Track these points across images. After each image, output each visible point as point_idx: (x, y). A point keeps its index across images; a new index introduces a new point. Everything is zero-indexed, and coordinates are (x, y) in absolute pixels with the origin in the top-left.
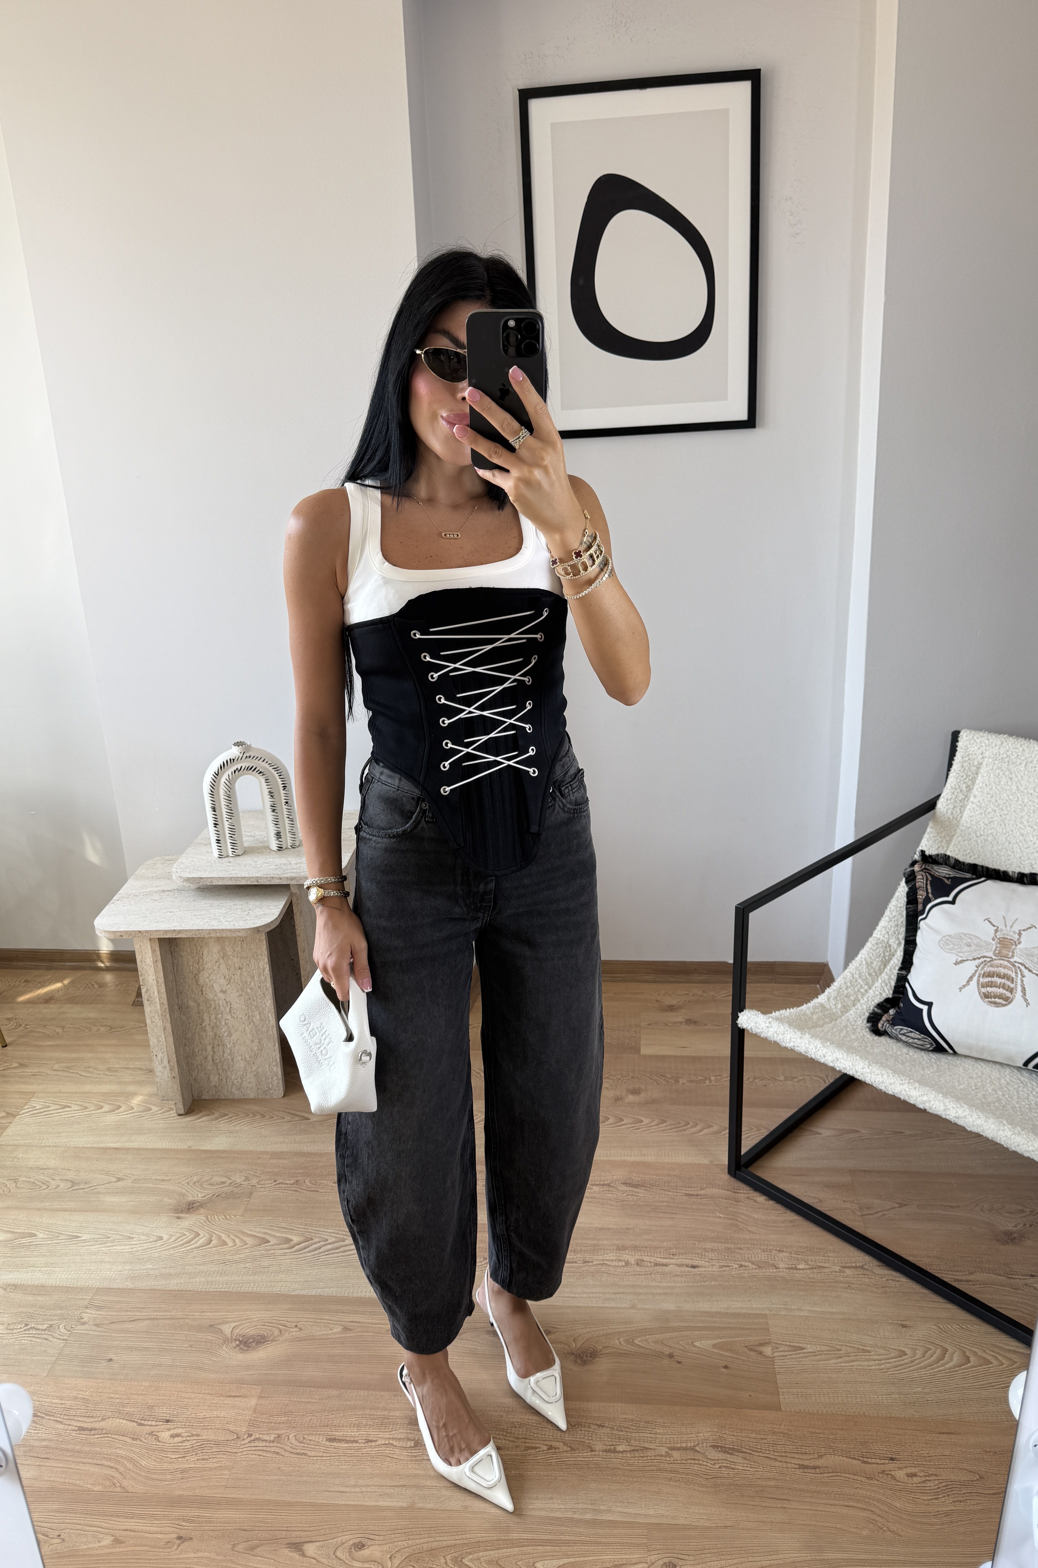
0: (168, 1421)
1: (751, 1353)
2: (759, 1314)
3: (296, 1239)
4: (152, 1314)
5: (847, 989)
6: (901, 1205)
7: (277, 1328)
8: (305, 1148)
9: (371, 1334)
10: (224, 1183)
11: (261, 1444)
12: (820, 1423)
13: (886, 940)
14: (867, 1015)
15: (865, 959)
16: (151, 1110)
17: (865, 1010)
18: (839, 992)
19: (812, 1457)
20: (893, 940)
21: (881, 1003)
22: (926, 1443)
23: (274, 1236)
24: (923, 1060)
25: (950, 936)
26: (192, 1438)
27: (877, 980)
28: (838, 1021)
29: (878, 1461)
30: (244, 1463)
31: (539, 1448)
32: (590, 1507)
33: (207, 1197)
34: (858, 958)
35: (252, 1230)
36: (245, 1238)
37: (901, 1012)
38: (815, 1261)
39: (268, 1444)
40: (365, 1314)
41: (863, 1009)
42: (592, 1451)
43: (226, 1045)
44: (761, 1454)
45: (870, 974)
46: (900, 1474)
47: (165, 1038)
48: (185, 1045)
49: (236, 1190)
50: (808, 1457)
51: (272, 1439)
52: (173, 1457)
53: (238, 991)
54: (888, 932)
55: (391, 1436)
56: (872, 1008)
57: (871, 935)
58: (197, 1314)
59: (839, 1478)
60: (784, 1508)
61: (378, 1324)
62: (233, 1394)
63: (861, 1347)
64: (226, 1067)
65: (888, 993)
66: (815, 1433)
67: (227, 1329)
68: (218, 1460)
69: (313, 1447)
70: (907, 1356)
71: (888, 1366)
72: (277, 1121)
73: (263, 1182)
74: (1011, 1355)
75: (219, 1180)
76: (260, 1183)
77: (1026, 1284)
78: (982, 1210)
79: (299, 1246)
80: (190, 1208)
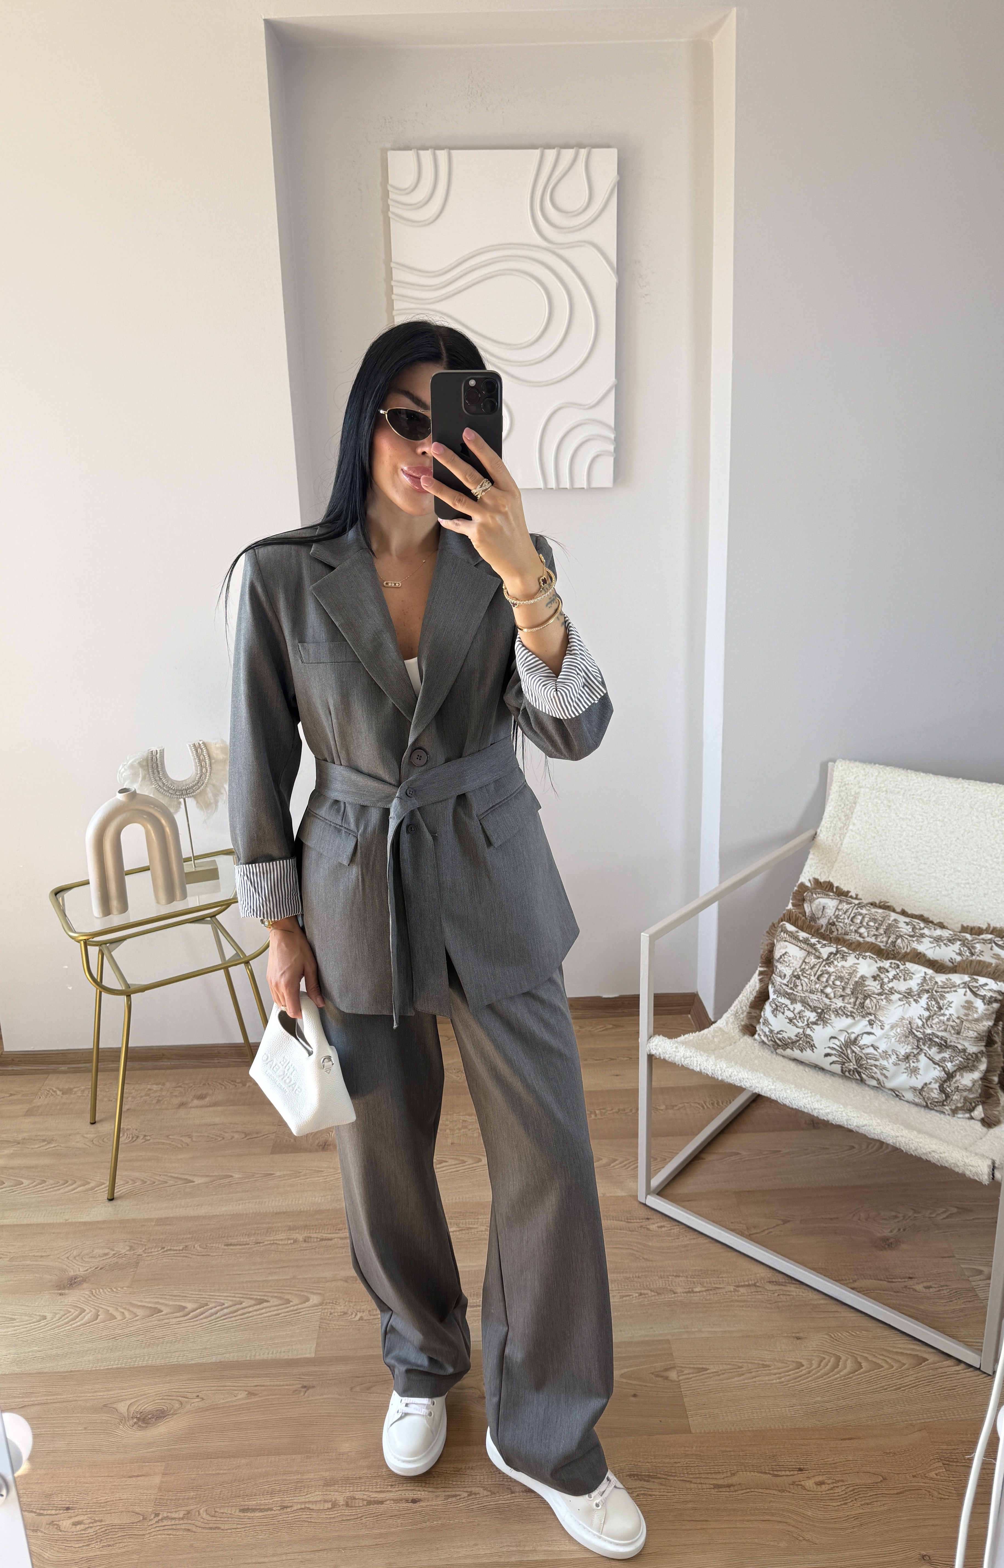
0: (68, 1509)
1: (657, 1379)
2: (662, 1340)
3: (190, 1306)
4: (42, 1398)
6: (785, 1223)
7: (177, 1400)
8: (192, 1212)
9: (277, 1396)
10: (106, 1254)
11: (169, 1523)
12: (730, 1441)
16: (22, 1183)
19: (725, 1475)
22: (831, 1451)
23: (167, 1305)
26: (95, 1524)
29: (788, 1473)
30: (153, 1545)
31: (459, 1495)
32: (515, 1549)
33: (90, 1270)
35: (142, 1301)
36: (135, 1310)
38: (711, 1283)
39: (177, 1522)
40: (269, 1377)
42: (512, 1492)
44: (676, 1478)
46: (810, 1484)
49: (120, 1261)
50: (721, 1476)
51: (181, 1516)
52: (77, 1546)
55: (307, 1500)
58: (89, 1395)
59: (752, 1493)
60: (704, 1529)
61: (283, 1385)
62: (135, 1474)
63: (761, 1362)
66: (726, 1451)
67: (122, 1407)
68: (125, 1544)
69: (226, 1519)
70: (803, 1368)
71: (788, 1378)
72: (159, 1186)
73: (150, 1251)
74: (899, 1358)
75: (101, 1251)
76: (146, 1251)
77: (906, 1287)
78: (859, 1219)
79: (194, 1313)
80: (73, 1283)
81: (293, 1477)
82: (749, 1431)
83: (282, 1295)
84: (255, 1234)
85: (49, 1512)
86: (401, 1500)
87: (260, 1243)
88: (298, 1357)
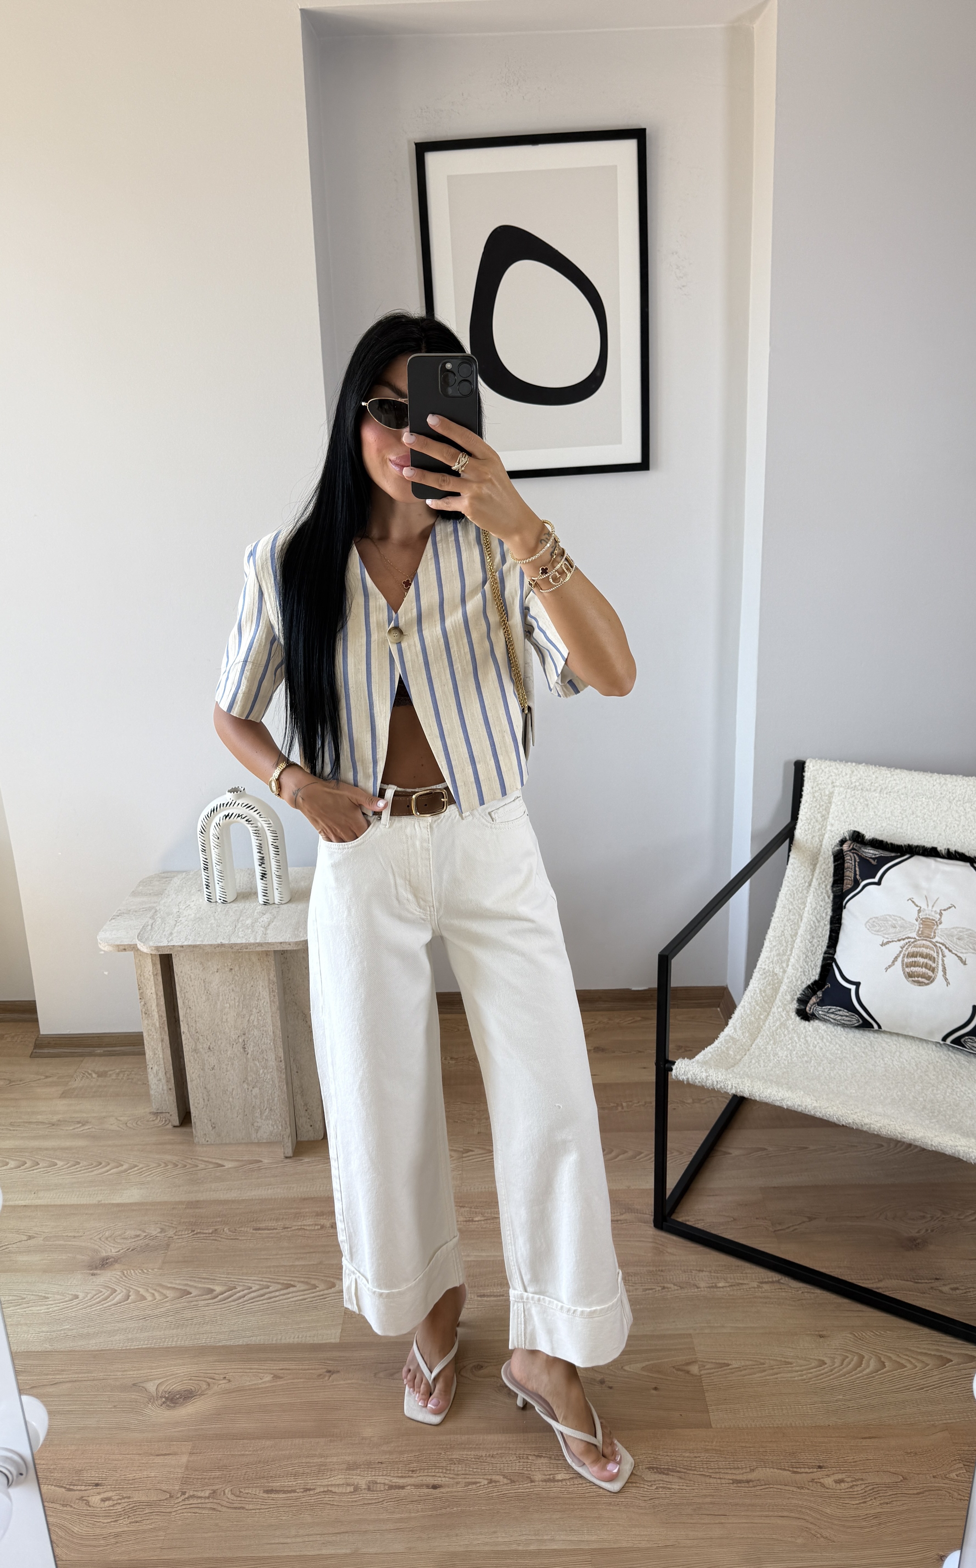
0: (97, 1485)
1: (679, 1373)
2: (684, 1334)
3: (218, 1289)
4: (74, 1376)
6: (811, 1219)
7: (205, 1381)
8: (221, 1196)
9: (302, 1380)
10: (138, 1236)
11: (195, 1502)
12: (750, 1437)
16: (56, 1165)
19: (743, 1471)
22: (851, 1449)
23: (195, 1287)
26: (123, 1501)
29: (807, 1470)
30: (180, 1523)
31: (479, 1483)
32: (533, 1538)
33: (122, 1251)
35: (171, 1283)
36: (165, 1292)
38: (734, 1279)
39: (203, 1501)
40: (295, 1361)
42: (532, 1481)
44: (696, 1473)
46: (828, 1482)
49: (152, 1243)
50: (741, 1471)
51: (207, 1495)
52: (106, 1521)
55: (330, 1483)
58: (119, 1373)
59: (771, 1489)
60: (722, 1523)
61: (308, 1369)
62: (163, 1453)
63: (783, 1359)
66: (745, 1447)
67: (151, 1387)
68: (152, 1521)
69: (250, 1500)
70: (826, 1366)
71: (810, 1375)
72: (189, 1170)
73: (180, 1233)
74: (924, 1359)
75: (133, 1233)
76: (177, 1234)
77: (932, 1288)
78: (886, 1219)
79: (222, 1296)
80: (105, 1263)
81: (316, 1460)
82: (770, 1427)
83: (309, 1280)
84: (283, 1218)
85: (79, 1488)
86: (422, 1485)
87: (287, 1228)
88: (324, 1342)
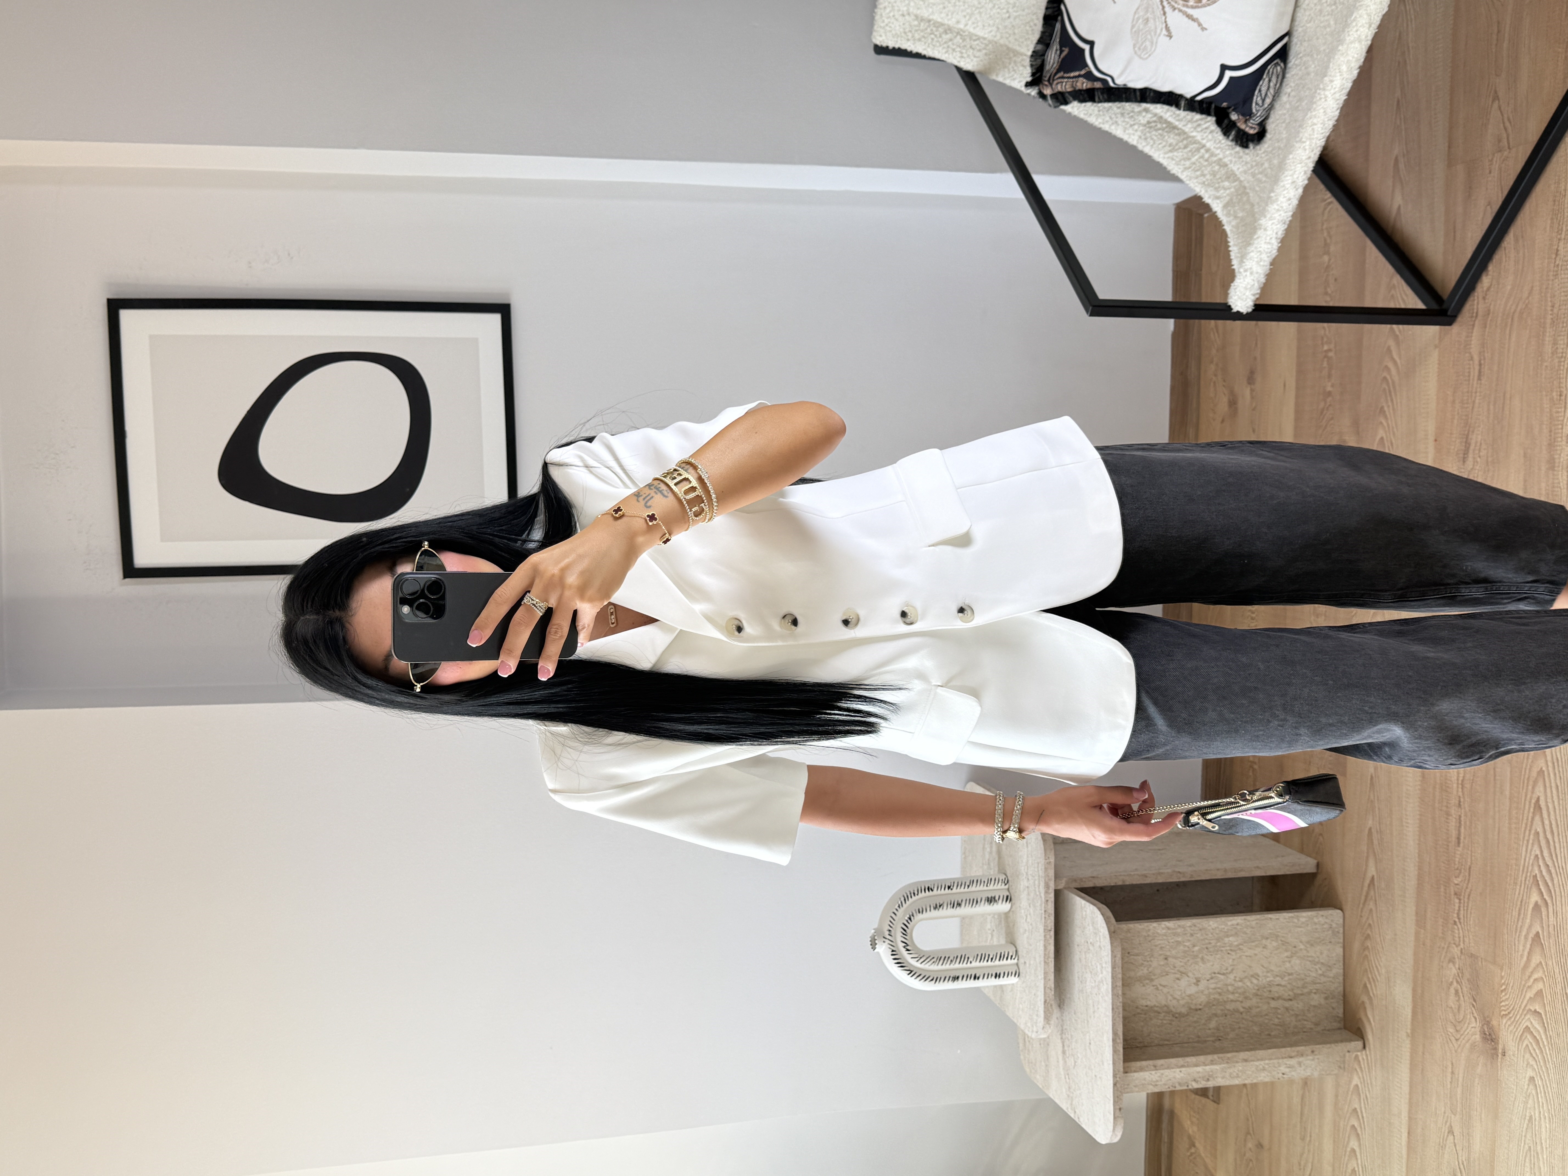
3: (1535, 897)
5: (1203, 175)
8: (1412, 883)
10: (1457, 992)
13: (1141, 128)
14: (1238, 149)
15: (1165, 153)
16: (1357, 1086)
17: (1233, 152)
18: (1209, 185)
20: (1141, 118)
21: (1222, 130)
24: (1297, 74)
25: (1134, 46)
27: (1193, 137)
28: (1247, 185)
34: (1165, 162)
35: (1522, 956)
36: (1533, 965)
37: (1234, 105)
41: (1231, 154)
43: (1270, 981)
45: (1186, 147)
47: (1258, 1060)
48: (1269, 1035)
49: (1467, 976)
53: (1196, 963)
54: (1131, 126)
56: (1230, 143)
57: (1134, 148)
64: (1300, 984)
65: (1209, 122)
73: (1457, 939)
75: (1452, 998)
76: (1457, 943)
79: (1545, 894)
80: (1490, 1037)
